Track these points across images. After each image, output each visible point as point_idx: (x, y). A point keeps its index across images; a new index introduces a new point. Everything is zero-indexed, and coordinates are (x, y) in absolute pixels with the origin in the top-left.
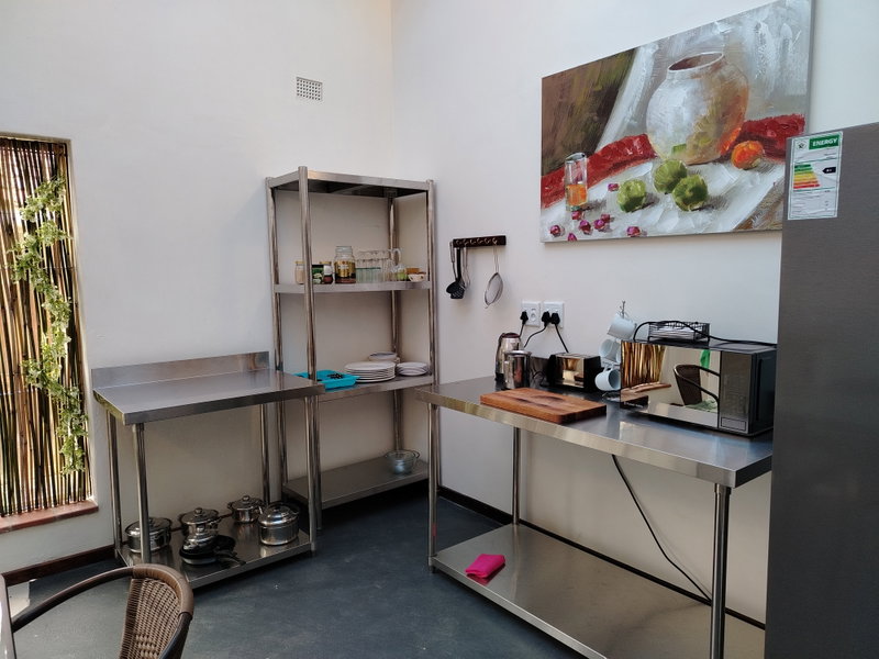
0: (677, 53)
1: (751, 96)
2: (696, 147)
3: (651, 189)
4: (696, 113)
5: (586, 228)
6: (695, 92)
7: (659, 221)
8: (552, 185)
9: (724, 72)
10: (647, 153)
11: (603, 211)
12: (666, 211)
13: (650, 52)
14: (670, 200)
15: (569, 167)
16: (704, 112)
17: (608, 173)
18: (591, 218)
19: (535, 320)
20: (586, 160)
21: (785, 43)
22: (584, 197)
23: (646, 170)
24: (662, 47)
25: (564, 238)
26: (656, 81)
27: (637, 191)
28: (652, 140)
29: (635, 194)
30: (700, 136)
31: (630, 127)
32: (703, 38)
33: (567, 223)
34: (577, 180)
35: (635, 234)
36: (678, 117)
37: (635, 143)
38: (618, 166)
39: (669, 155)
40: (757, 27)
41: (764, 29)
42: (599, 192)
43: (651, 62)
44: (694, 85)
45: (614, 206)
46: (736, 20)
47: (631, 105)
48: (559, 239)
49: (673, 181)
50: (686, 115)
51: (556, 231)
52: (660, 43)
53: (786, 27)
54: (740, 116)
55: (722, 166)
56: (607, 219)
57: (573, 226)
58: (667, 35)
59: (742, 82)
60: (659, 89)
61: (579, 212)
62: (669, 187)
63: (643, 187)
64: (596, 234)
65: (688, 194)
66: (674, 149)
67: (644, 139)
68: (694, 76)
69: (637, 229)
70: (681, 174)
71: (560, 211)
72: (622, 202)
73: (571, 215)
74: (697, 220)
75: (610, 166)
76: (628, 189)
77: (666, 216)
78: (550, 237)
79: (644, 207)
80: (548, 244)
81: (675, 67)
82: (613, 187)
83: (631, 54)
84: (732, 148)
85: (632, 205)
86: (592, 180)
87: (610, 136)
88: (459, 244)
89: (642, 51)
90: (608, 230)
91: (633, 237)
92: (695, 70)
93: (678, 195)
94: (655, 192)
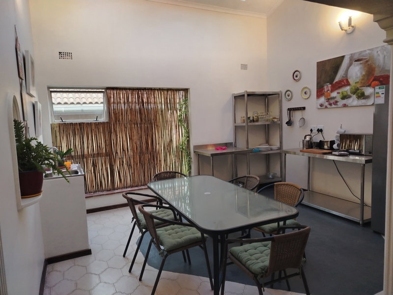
0: (356, 57)
1: (376, 69)
2: (361, 82)
4: (361, 73)
5: (330, 104)
6: (361, 68)
7: (352, 102)
8: (320, 92)
9: (369, 63)
10: (348, 84)
11: (335, 100)
12: (353, 99)
13: (349, 57)
14: (354, 96)
15: (325, 87)
16: (364, 73)
17: (336, 89)
18: (332, 101)
19: (315, 131)
20: (330, 85)
21: (385, 56)
22: (330, 96)
23: (348, 88)
24: (352, 56)
25: (324, 107)
26: (350, 65)
27: (345, 94)
28: (349, 80)
30: (363, 79)
31: (343, 77)
32: (364, 53)
33: (325, 103)
34: (327, 91)
35: (345, 106)
36: (356, 74)
37: (345, 81)
38: (340, 87)
39: (354, 84)
40: (377, 52)
41: (379, 52)
42: (334, 94)
43: (349, 60)
44: (360, 66)
45: (338, 98)
46: (372, 50)
47: (343, 70)
48: (322, 107)
49: (355, 91)
50: (359, 74)
51: (321, 105)
52: (351, 54)
53: (385, 53)
54: (373, 75)
55: (369, 88)
56: (337, 102)
57: (326, 104)
58: (353, 52)
59: (374, 66)
60: (351, 67)
61: (328, 100)
62: (354, 93)
63: (347, 93)
64: (333, 106)
65: (359, 95)
66: (356, 83)
67: (347, 80)
68: (361, 64)
69: (345, 104)
70: (358, 89)
71: (322, 100)
72: (341, 97)
73: (326, 101)
74: (362, 102)
75: (337, 87)
76: (343, 93)
77: (353, 101)
78: (320, 107)
79: (347, 98)
80: (319, 109)
81: (356, 61)
82: (338, 93)
83: (343, 57)
84: (371, 83)
85: (344, 98)
86: (332, 91)
87: (337, 79)
88: (290, 110)
89: (346, 56)
90: (337, 105)
91: (344, 107)
92: (361, 62)
93: (357, 95)
94: (350, 94)
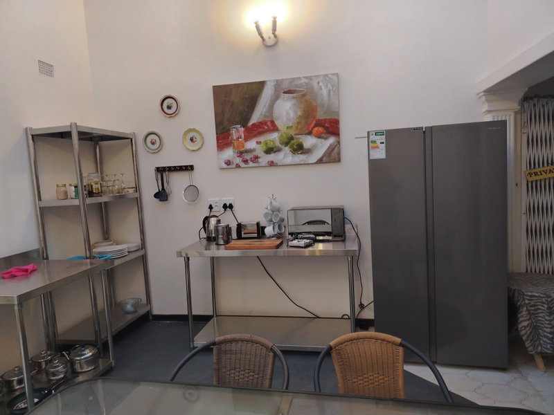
0: (286, 86)
1: (319, 109)
2: (297, 128)
3: (278, 144)
4: (296, 113)
5: (246, 161)
6: (295, 105)
7: (284, 158)
8: (223, 140)
9: (307, 98)
10: (274, 128)
11: (254, 154)
12: (286, 154)
13: (273, 84)
14: (287, 149)
15: (233, 131)
16: (300, 113)
17: (255, 136)
18: (248, 157)
19: (218, 209)
20: (243, 129)
21: (329, 91)
22: (243, 147)
23: (274, 136)
24: (278, 84)
25: (234, 166)
26: (276, 98)
27: (271, 145)
28: (276, 123)
29: (270, 146)
30: (298, 123)
31: (265, 116)
32: (297, 82)
33: (234, 158)
34: (238, 138)
35: (272, 164)
36: (288, 114)
37: (269, 123)
38: (260, 134)
39: (285, 130)
40: (319, 83)
41: (321, 84)
42: (251, 144)
43: (273, 88)
44: (294, 101)
45: (260, 151)
46: (310, 78)
47: (265, 106)
48: (230, 166)
49: (288, 141)
50: (292, 114)
51: (228, 163)
52: (277, 81)
53: (329, 86)
54: (315, 117)
55: (309, 137)
56: (257, 157)
57: (238, 160)
58: (280, 78)
59: (314, 103)
60: (278, 101)
61: (241, 154)
62: (286, 144)
63: (274, 143)
64: (251, 164)
65: (295, 147)
66: (288, 128)
67: (272, 122)
68: (294, 98)
69: (272, 162)
70: (292, 138)
71: (229, 153)
72: (264, 149)
73: (236, 155)
74: (300, 158)
75: (256, 133)
76: (266, 144)
77: (285, 156)
78: (225, 166)
79: (275, 152)
80: (222, 169)
81: (284, 93)
82: (258, 143)
83: (262, 84)
84: (312, 129)
85: (269, 151)
86: (246, 139)
87: (255, 118)
89: (268, 83)
90: (258, 162)
91: (271, 166)
92: (295, 95)
93: (291, 147)
94: (280, 146)
